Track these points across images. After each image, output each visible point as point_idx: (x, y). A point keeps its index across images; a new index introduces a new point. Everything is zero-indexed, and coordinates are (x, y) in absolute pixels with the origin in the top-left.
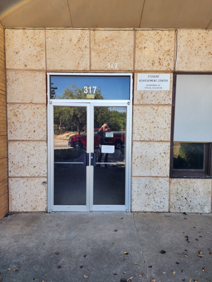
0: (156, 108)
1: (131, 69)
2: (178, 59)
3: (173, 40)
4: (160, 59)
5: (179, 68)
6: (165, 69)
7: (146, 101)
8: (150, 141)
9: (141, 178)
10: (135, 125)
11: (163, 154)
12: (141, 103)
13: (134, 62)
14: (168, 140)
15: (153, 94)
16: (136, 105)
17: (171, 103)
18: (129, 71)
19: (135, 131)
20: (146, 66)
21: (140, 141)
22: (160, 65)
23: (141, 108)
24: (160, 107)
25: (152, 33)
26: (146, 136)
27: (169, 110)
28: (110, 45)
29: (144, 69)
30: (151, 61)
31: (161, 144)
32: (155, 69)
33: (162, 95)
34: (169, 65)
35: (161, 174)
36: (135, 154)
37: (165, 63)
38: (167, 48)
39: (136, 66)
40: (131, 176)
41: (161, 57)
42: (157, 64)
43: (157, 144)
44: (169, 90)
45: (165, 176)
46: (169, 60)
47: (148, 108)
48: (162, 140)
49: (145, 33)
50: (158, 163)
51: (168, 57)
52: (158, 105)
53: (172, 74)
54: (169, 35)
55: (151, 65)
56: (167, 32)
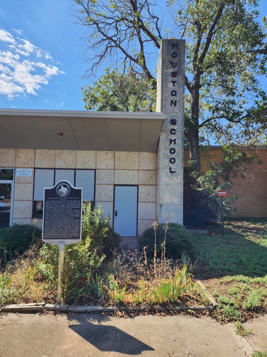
0: (25, 184)
1: (14, 166)
2: (36, 162)
3: (33, 154)
4: (27, 162)
5: (36, 166)
6: (30, 166)
7: (21, 181)
8: (22, 200)
9: (17, 219)
10: (15, 193)
11: (28, 207)
12: (18, 182)
13: (15, 163)
14: (31, 200)
15: (24, 178)
16: (16, 183)
17: (33, 182)
18: (13, 167)
19: (15, 195)
20: (21, 165)
21: (17, 200)
22: (27, 165)
23: (18, 184)
24: (27, 184)
25: (24, 150)
26: (20, 198)
27: (32, 185)
28: (4, 156)
29: (20, 166)
30: (23, 163)
31: (28, 202)
32: (25, 166)
33: (29, 178)
34: (31, 165)
35: (27, 217)
36: (15, 207)
37: (30, 164)
38: (30, 157)
39: (16, 165)
40: (13, 218)
41: (28, 161)
42: (26, 164)
43: (25, 202)
44: (31, 176)
45: (29, 217)
46: (32, 162)
47: (22, 184)
48: (28, 200)
49: (21, 150)
50: (26, 211)
51: (31, 161)
52: (27, 183)
53: (33, 169)
54: (32, 152)
55: (23, 164)
56: (31, 151)
